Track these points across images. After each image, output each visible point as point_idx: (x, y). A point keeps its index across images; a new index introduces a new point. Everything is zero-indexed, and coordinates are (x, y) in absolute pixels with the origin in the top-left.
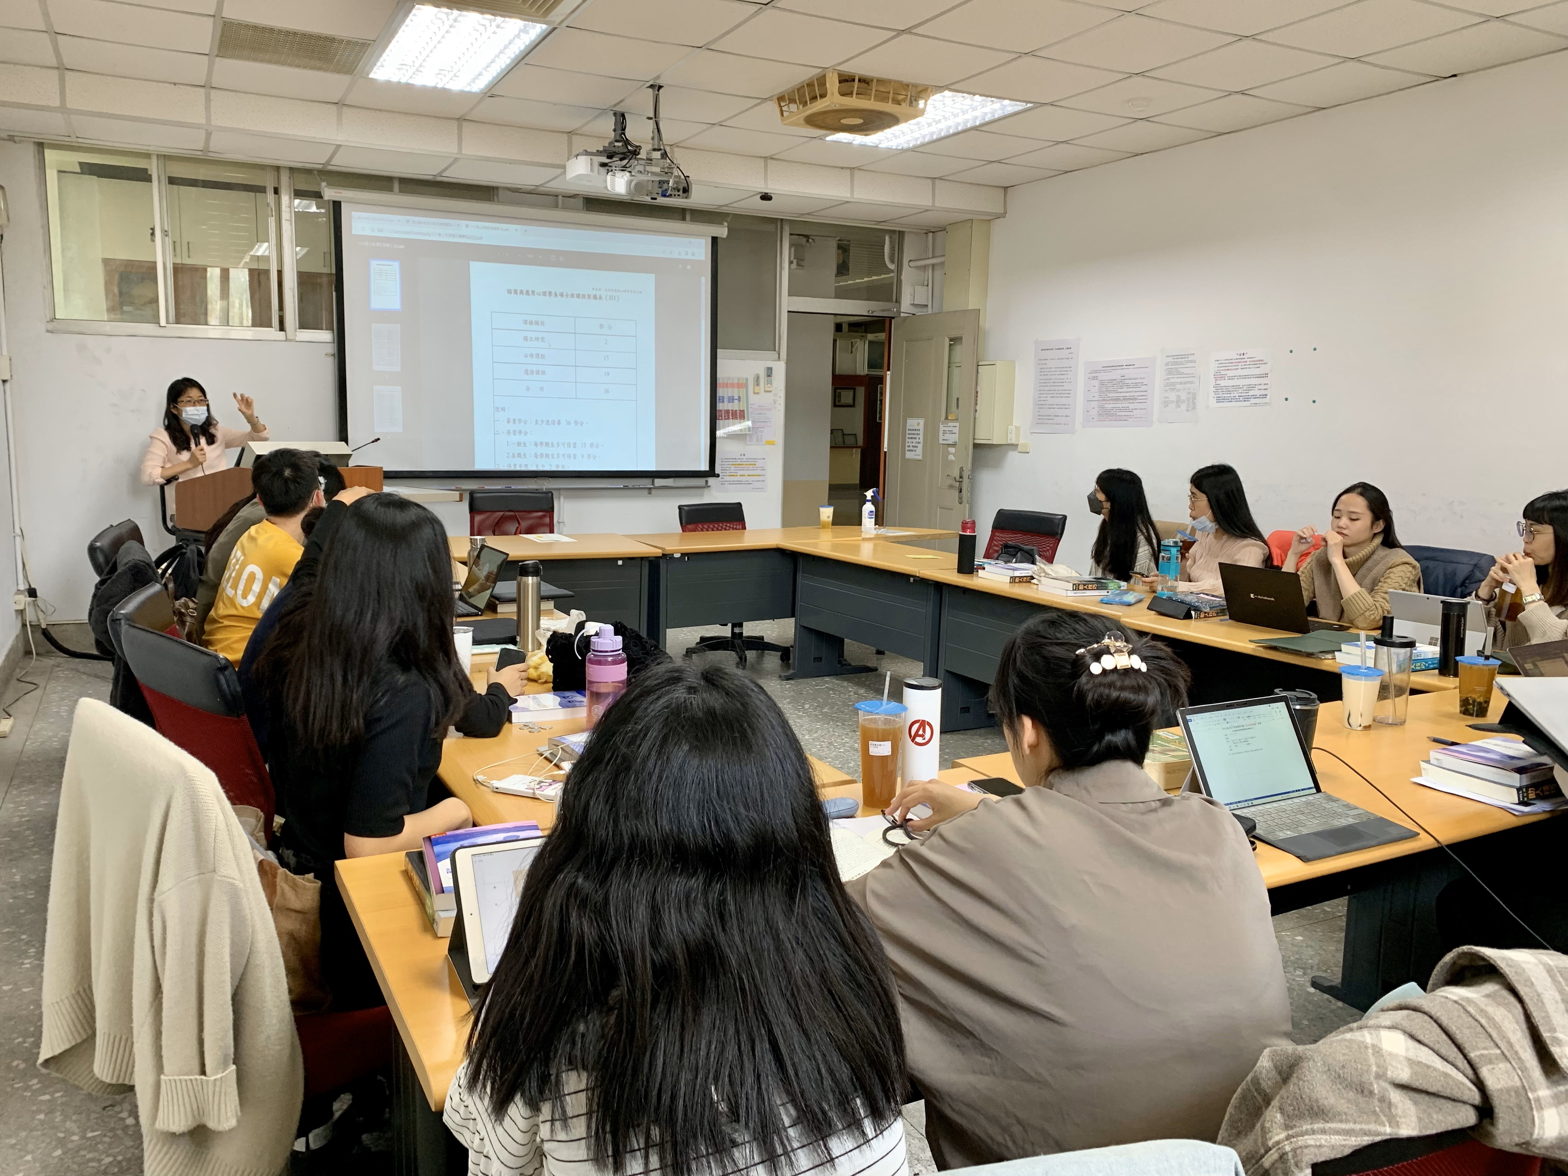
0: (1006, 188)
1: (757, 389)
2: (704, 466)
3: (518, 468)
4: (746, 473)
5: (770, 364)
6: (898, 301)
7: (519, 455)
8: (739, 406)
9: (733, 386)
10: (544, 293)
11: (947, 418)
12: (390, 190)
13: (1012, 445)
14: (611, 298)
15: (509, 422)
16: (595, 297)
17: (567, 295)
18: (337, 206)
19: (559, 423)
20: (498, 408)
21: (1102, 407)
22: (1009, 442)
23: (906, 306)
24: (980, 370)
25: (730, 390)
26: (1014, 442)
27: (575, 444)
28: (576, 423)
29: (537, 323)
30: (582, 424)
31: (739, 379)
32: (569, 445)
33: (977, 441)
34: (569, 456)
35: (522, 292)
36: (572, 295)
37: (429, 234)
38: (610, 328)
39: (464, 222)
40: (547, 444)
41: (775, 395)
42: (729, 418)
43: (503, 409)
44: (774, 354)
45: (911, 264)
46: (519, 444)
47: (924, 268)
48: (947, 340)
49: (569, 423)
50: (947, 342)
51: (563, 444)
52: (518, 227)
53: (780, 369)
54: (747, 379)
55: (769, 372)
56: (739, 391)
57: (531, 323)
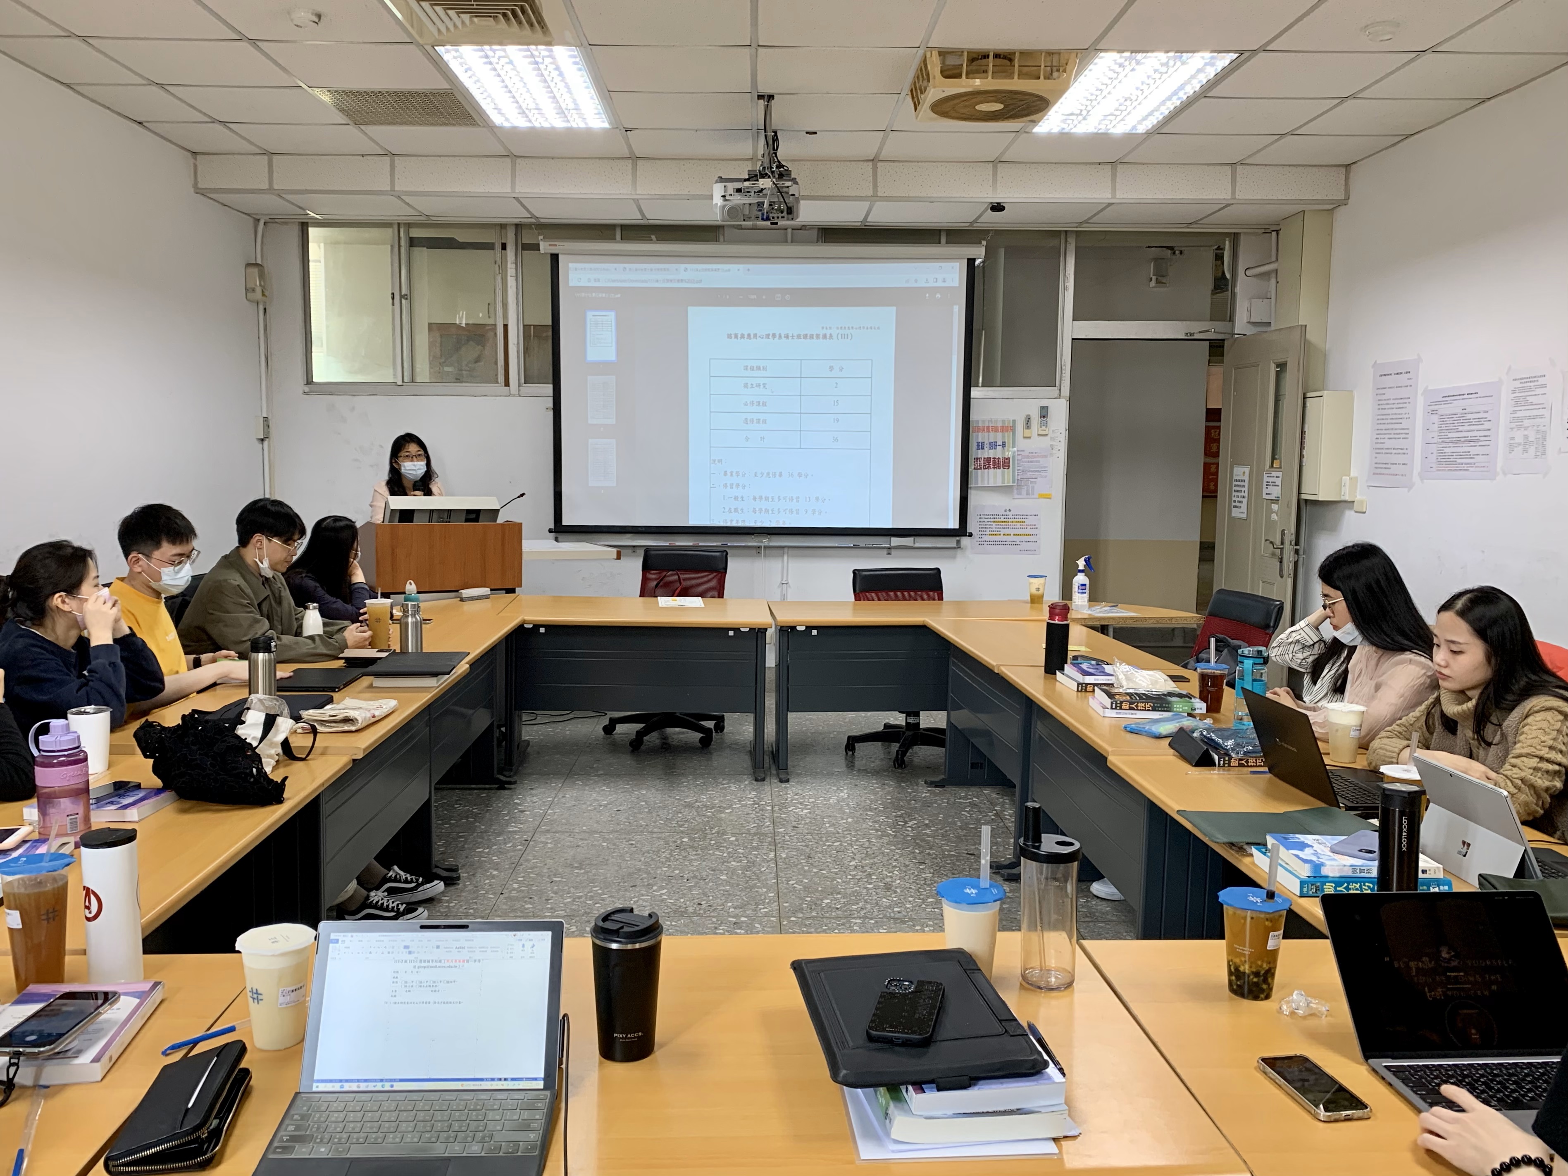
0: (1347, 166)
1: (1027, 433)
2: (953, 523)
3: (734, 524)
4: (1012, 532)
5: (1044, 403)
6: (1231, 319)
7: (736, 510)
8: (1003, 453)
9: (995, 429)
10: (768, 336)
11: (1272, 466)
12: (612, 238)
13: (1345, 502)
14: (844, 336)
15: (725, 473)
16: (825, 336)
17: (793, 336)
18: (555, 258)
19: (781, 475)
20: (714, 461)
21: (1440, 452)
22: (1343, 498)
23: (1241, 325)
24: (1308, 404)
25: (992, 434)
26: (1347, 498)
27: (798, 498)
28: (800, 475)
29: (759, 368)
30: (806, 476)
31: (1003, 421)
32: (791, 499)
33: (1304, 497)
34: (791, 511)
35: (743, 336)
36: (799, 337)
37: (645, 281)
38: (841, 369)
39: (683, 266)
40: (767, 499)
41: (1052, 439)
42: (989, 468)
43: (720, 461)
44: (1053, 391)
45: (1248, 273)
46: (736, 498)
47: (1265, 275)
48: (1273, 366)
49: (791, 475)
50: (1273, 369)
51: (785, 498)
52: (741, 266)
53: (1060, 410)
54: (1014, 421)
55: (1044, 413)
56: (1003, 437)
57: (752, 369)
